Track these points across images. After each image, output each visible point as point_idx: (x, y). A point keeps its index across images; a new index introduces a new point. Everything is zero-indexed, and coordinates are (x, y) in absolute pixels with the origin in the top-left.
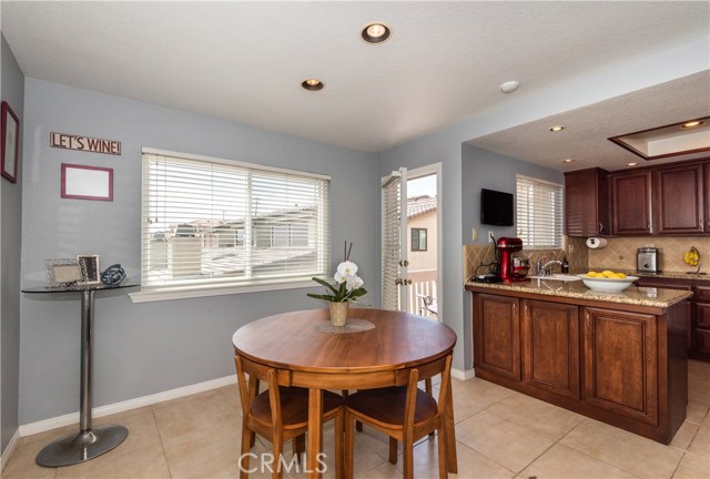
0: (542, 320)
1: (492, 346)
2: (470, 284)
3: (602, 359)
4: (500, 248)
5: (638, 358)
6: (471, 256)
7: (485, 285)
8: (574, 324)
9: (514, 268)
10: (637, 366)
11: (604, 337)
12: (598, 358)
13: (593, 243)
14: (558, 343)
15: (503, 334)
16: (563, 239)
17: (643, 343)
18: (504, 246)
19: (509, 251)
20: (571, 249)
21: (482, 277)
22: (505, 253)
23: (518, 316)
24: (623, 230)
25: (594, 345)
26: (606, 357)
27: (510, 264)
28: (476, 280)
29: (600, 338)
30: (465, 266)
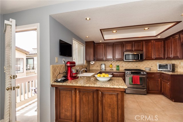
0: (84, 96)
1: (63, 111)
2: (54, 84)
3: (105, 109)
4: (67, 66)
5: (116, 107)
6: (54, 70)
7: (61, 84)
8: (95, 96)
9: (73, 74)
10: (116, 110)
11: (105, 101)
12: (103, 109)
13: (92, 63)
14: (90, 105)
15: (69, 105)
16: (85, 61)
17: (117, 101)
18: (69, 65)
19: (71, 67)
20: (87, 64)
21: (59, 80)
22: (69, 68)
23: (74, 95)
24: (98, 59)
25: (102, 104)
26: (106, 108)
27: (71, 72)
28: (57, 81)
29: (104, 101)
30: (51, 75)
